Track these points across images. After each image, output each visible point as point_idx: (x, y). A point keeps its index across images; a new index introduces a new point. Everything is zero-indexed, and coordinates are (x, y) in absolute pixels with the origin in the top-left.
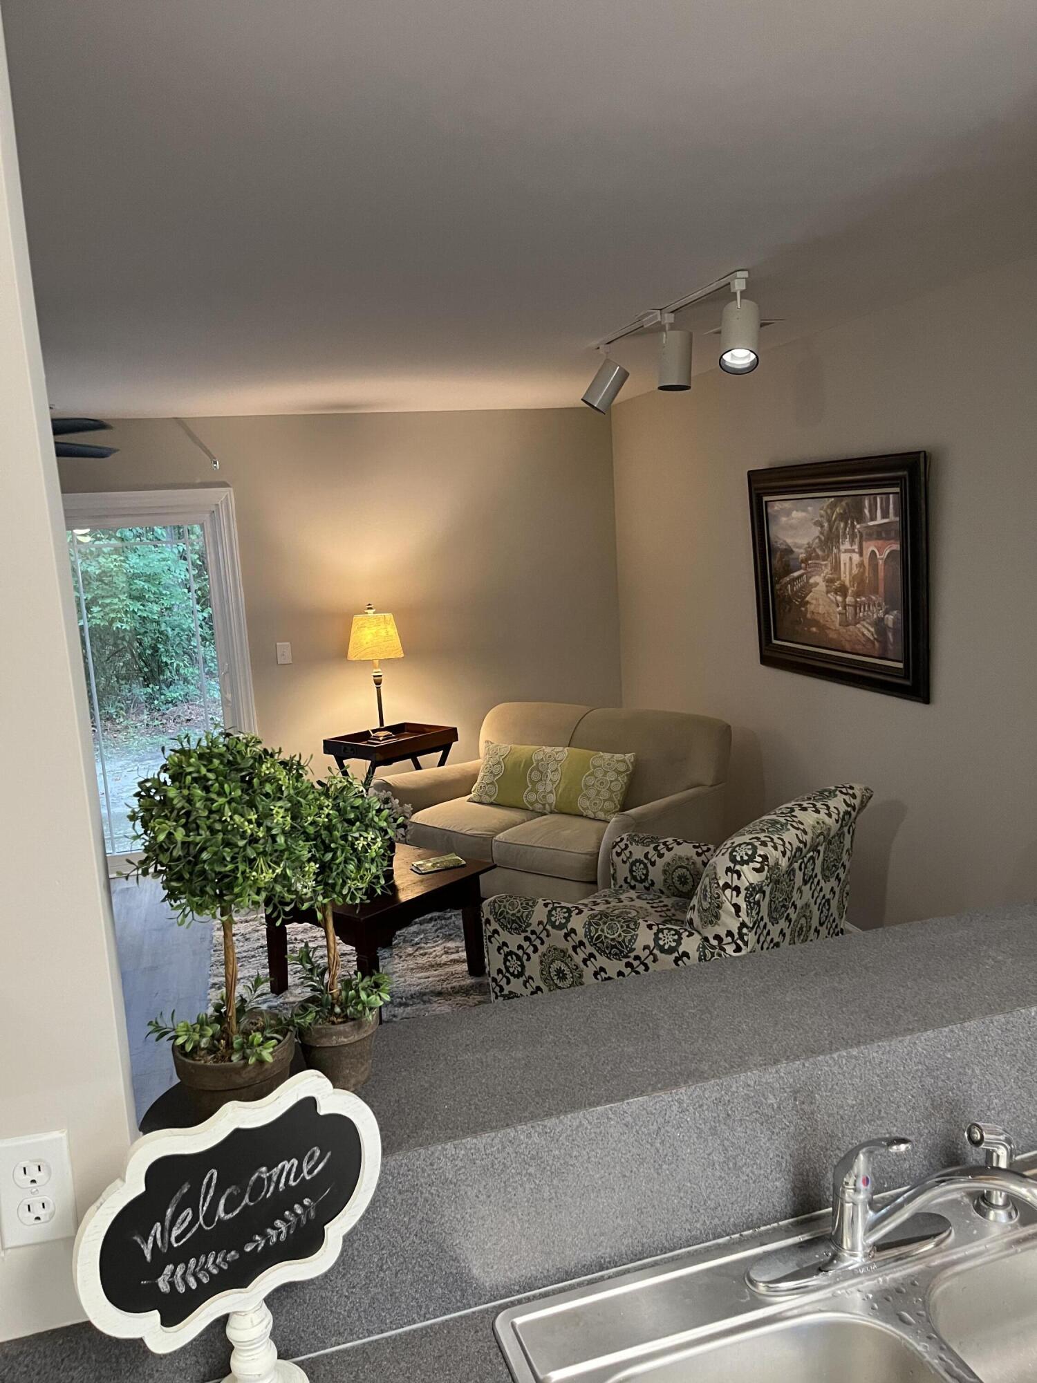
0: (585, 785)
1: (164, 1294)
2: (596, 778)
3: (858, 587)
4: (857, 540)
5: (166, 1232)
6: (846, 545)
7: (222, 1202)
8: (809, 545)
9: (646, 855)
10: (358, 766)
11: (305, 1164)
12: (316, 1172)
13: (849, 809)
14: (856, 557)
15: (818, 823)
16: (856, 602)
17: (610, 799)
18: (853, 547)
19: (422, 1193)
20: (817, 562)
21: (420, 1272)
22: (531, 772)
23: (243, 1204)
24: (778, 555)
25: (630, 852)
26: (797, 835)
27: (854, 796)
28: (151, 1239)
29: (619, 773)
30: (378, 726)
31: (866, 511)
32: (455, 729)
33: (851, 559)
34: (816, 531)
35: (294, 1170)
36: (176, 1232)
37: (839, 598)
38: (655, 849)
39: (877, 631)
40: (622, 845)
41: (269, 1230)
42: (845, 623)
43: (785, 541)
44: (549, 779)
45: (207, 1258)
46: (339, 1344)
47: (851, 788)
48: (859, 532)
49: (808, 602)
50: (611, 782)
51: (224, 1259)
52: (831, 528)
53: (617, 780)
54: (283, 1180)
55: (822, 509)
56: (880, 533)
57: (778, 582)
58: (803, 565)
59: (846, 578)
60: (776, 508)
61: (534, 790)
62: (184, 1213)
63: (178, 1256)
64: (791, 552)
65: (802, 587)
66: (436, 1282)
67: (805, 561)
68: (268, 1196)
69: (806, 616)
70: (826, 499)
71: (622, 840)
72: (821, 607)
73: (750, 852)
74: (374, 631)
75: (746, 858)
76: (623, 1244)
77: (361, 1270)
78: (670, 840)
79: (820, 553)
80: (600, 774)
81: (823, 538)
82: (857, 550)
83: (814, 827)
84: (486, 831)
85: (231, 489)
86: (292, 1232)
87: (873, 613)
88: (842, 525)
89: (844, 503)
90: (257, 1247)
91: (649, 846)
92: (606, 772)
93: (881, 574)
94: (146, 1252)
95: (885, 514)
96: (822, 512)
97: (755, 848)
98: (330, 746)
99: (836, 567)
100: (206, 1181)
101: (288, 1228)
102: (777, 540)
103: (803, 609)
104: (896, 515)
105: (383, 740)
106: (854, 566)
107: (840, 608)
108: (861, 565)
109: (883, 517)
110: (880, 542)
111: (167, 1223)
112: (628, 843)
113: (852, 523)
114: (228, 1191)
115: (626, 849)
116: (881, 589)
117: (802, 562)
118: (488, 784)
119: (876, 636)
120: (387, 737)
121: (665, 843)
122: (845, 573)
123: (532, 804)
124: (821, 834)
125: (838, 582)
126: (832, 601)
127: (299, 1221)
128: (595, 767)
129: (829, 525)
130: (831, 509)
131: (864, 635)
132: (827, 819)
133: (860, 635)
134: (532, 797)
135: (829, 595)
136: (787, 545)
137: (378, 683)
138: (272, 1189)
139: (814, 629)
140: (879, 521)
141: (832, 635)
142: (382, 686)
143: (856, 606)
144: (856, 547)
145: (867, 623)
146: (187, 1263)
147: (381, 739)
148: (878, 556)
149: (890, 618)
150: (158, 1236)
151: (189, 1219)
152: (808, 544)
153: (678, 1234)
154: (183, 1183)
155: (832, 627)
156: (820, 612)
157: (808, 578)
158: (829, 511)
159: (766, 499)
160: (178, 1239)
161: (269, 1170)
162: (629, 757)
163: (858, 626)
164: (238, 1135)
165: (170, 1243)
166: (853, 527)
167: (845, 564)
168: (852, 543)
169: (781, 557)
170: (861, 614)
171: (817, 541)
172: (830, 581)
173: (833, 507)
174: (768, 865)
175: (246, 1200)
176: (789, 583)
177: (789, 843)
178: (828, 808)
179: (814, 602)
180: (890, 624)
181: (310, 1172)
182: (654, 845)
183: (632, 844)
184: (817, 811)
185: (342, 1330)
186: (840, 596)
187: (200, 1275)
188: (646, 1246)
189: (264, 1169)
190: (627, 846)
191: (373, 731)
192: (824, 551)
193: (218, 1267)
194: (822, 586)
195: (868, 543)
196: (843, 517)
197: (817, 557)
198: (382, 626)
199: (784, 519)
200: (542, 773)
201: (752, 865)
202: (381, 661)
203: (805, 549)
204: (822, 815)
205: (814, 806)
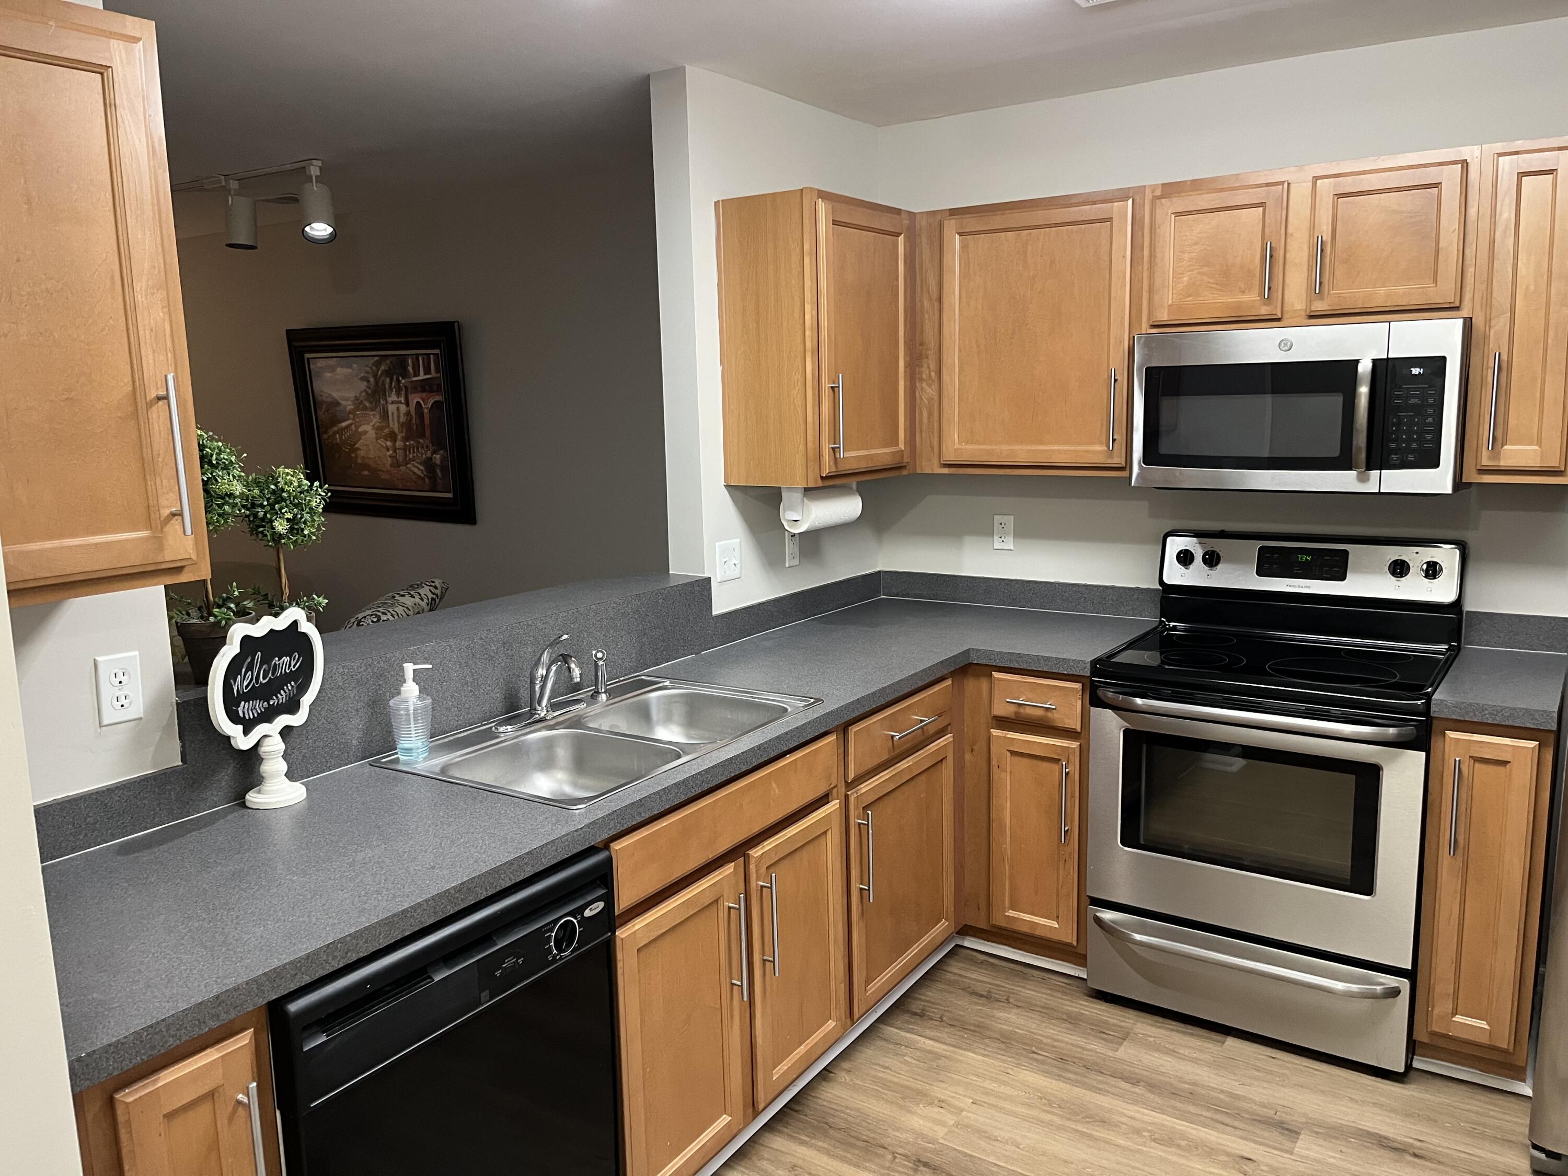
1: (243, 717)
3: (406, 433)
4: (403, 393)
6: (394, 397)
7: (262, 672)
8: (356, 398)
11: (292, 661)
12: (297, 667)
14: (403, 408)
16: (405, 445)
18: (400, 399)
20: (365, 412)
23: (269, 676)
24: (324, 407)
27: (436, 587)
28: (237, 684)
31: (410, 368)
33: (398, 409)
35: (288, 663)
36: (245, 683)
39: (426, 469)
41: (279, 695)
43: (330, 395)
45: (256, 703)
47: (433, 582)
48: (404, 386)
49: (357, 449)
51: (262, 705)
52: (377, 383)
54: (284, 668)
56: (425, 387)
57: (326, 432)
58: (351, 416)
60: (319, 365)
62: (249, 673)
63: (246, 697)
64: (338, 404)
65: (351, 436)
67: (353, 412)
68: (279, 675)
69: (356, 461)
70: (370, 358)
72: (371, 452)
79: (367, 405)
81: (370, 391)
82: (403, 401)
86: (287, 699)
87: (422, 454)
89: (388, 362)
90: (275, 703)
93: (427, 421)
94: (236, 691)
95: (428, 371)
99: (384, 417)
100: (258, 654)
102: (322, 393)
103: (353, 455)
104: (437, 371)
106: (402, 415)
107: (391, 452)
108: (408, 414)
109: (425, 374)
110: (424, 395)
111: (243, 676)
113: (397, 378)
114: (264, 667)
116: (428, 433)
119: (425, 474)
122: (393, 421)
125: (387, 429)
126: (382, 446)
127: (290, 693)
129: (375, 380)
131: (414, 473)
133: (411, 473)
135: (379, 441)
136: (333, 398)
138: (280, 671)
140: (422, 376)
141: (384, 476)
143: (405, 449)
144: (402, 399)
145: (417, 463)
146: (249, 703)
148: (423, 406)
149: (437, 458)
150: (240, 682)
151: (250, 677)
154: (251, 653)
155: (383, 469)
156: (371, 457)
157: (357, 427)
158: (374, 368)
159: (307, 356)
160: (246, 687)
163: (409, 466)
165: (243, 688)
166: (399, 382)
167: (393, 413)
168: (398, 395)
169: (328, 411)
170: (411, 456)
171: (364, 394)
172: (379, 429)
173: (378, 364)
176: (337, 432)
178: (420, 595)
179: (364, 448)
180: (438, 462)
181: (294, 666)
184: (413, 597)
186: (391, 441)
187: (254, 711)
189: (278, 658)
192: (372, 403)
193: (260, 708)
194: (372, 433)
195: (414, 395)
196: (388, 373)
197: (365, 408)
199: (328, 376)
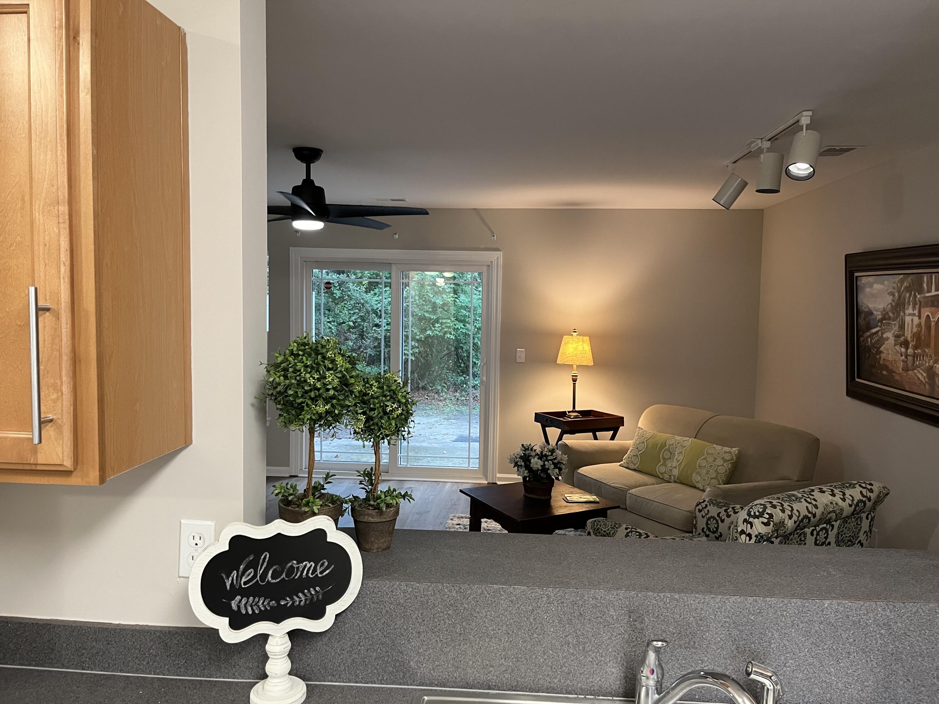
0: (699, 466)
1: (234, 610)
2: (708, 462)
3: (916, 342)
4: (917, 307)
5: (239, 577)
6: (910, 311)
7: (271, 572)
8: (884, 310)
9: (719, 514)
10: (554, 432)
11: (318, 567)
12: (324, 574)
13: (864, 499)
14: (916, 319)
15: (831, 503)
16: (915, 353)
17: (716, 478)
19: (385, 607)
20: (889, 322)
21: (381, 654)
22: (664, 452)
23: (282, 577)
24: (863, 315)
25: (708, 511)
26: (807, 507)
27: (871, 491)
28: (230, 579)
29: (725, 461)
30: (571, 409)
31: (925, 285)
32: (623, 418)
33: (912, 320)
34: (889, 299)
35: (312, 568)
36: (244, 580)
37: (903, 350)
38: (726, 511)
39: (928, 375)
40: (703, 505)
41: (295, 597)
42: (906, 369)
43: (868, 306)
44: (675, 458)
45: (259, 600)
46: (332, 682)
47: (871, 484)
48: (919, 300)
49: (881, 352)
50: (718, 466)
51: (268, 604)
52: (900, 297)
53: (722, 465)
54: (305, 572)
55: (894, 283)
56: (933, 302)
57: (862, 336)
58: (879, 324)
59: (908, 335)
60: (863, 281)
61: (664, 465)
62: (250, 571)
63: (245, 593)
64: (872, 313)
65: (878, 341)
66: (389, 663)
67: (881, 321)
68: (296, 577)
69: (879, 362)
70: (898, 276)
71: (704, 501)
72: (890, 356)
73: (761, 510)
74: (574, 346)
75: (757, 514)
76: (504, 677)
77: (348, 641)
78: (738, 506)
79: (891, 315)
80: (710, 459)
81: (894, 304)
82: (917, 314)
83: (827, 505)
84: (624, 486)
85: (501, 253)
86: (308, 603)
87: (926, 362)
88: (908, 295)
89: (910, 279)
90: (287, 603)
91: (722, 508)
92: (715, 459)
93: (933, 332)
94: (227, 584)
96: (894, 285)
97: (765, 508)
98: (539, 417)
99: (902, 327)
100: (262, 557)
101: (306, 600)
102: (863, 305)
103: (878, 357)
105: (573, 418)
106: (914, 326)
107: (903, 357)
108: (919, 325)
110: (933, 309)
111: (240, 573)
112: (708, 504)
113: (915, 294)
114: (274, 567)
115: (705, 508)
116: (932, 344)
117: (879, 321)
118: (634, 456)
119: (927, 380)
120: (576, 417)
121: (733, 508)
122: (908, 331)
123: (662, 474)
124: (834, 511)
125: (903, 338)
126: (898, 352)
127: (312, 598)
128: (708, 454)
129: (899, 294)
130: (901, 283)
131: (919, 378)
132: (840, 502)
133: (916, 378)
134: (663, 469)
135: (896, 347)
136: (869, 309)
137: (574, 380)
138: (298, 574)
139: (885, 372)
140: (933, 293)
141: (897, 377)
142: (577, 383)
143: (915, 356)
144: (916, 312)
145: (922, 369)
146: (248, 599)
147: (572, 417)
148: (931, 320)
149: (937, 367)
150: (235, 578)
151: (252, 574)
152: (884, 308)
153: (541, 682)
154: (251, 554)
155: (897, 371)
156: (889, 360)
157: (882, 334)
158: (899, 285)
159: (856, 274)
160: (245, 583)
161: (298, 563)
162: (735, 450)
163: (915, 371)
164: (279, 536)
165: (240, 584)
166: (915, 296)
167: (908, 324)
168: (914, 308)
169: (865, 319)
170: (918, 363)
171: (890, 306)
172: (897, 337)
174: (773, 521)
175: (284, 576)
176: (869, 336)
177: (797, 510)
178: (844, 494)
179: (885, 352)
180: (937, 371)
181: (321, 573)
182: (725, 508)
183: (710, 505)
184: (833, 495)
185: (335, 674)
186: (904, 348)
187: (254, 608)
188: (520, 683)
189: (295, 562)
190: (706, 506)
191: (568, 411)
192: (894, 315)
193: (264, 606)
194: (892, 340)
195: (926, 309)
196: (908, 289)
197: (889, 318)
198: (581, 343)
199: (868, 290)
200: (671, 453)
201: (761, 519)
202: (577, 366)
203: (881, 312)
204: (837, 499)
205: (832, 491)
